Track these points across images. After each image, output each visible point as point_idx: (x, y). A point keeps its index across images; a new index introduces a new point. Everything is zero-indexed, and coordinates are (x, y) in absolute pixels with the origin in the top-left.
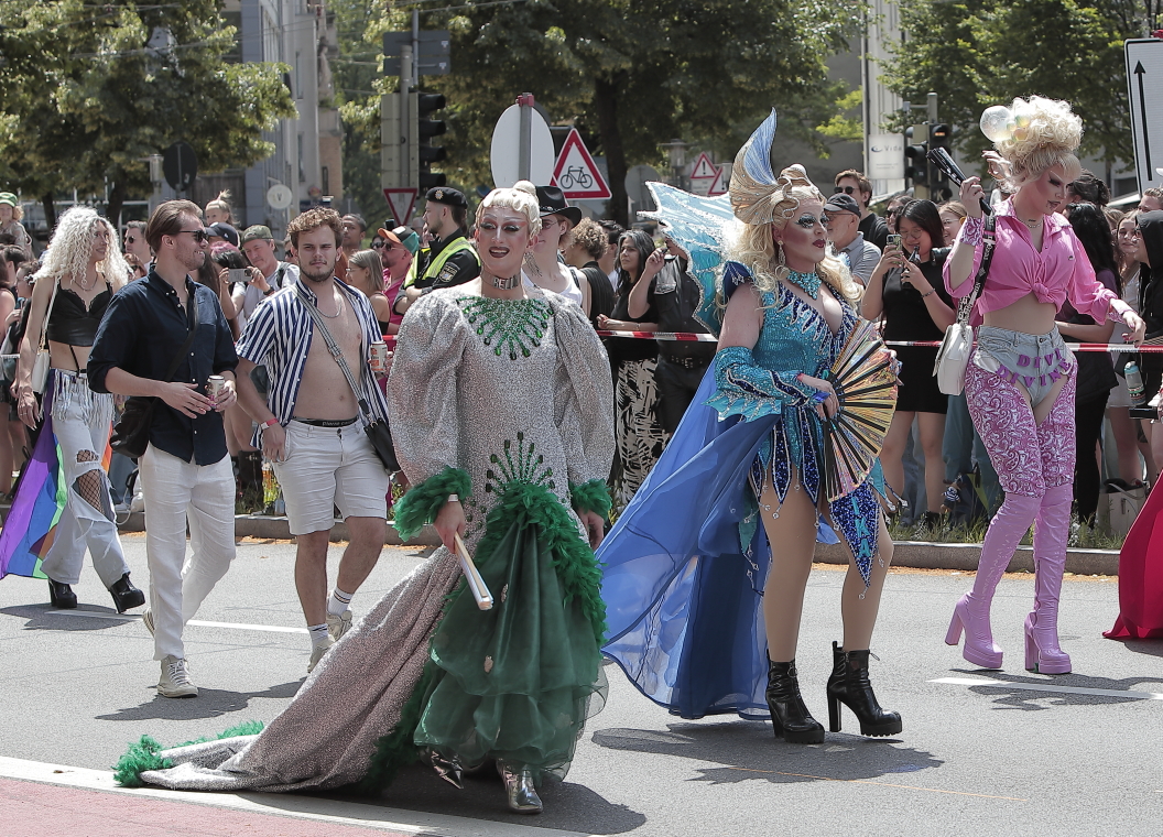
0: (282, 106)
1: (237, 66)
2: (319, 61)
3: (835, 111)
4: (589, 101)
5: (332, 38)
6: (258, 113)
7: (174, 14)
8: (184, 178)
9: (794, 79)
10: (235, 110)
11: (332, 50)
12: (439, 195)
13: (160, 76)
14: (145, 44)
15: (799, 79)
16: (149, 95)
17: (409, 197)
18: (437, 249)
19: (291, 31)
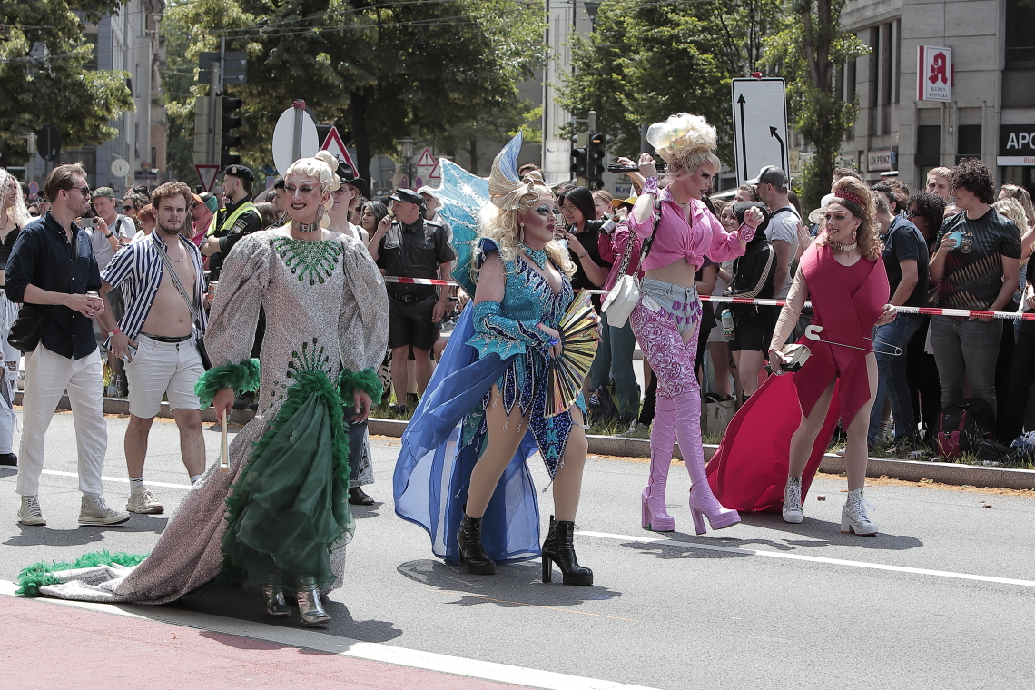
0: (124, 102)
1: (93, 72)
2: (153, 71)
3: (522, 121)
4: (346, 107)
5: (162, 54)
6: (107, 107)
7: (49, 33)
8: (51, 151)
9: (493, 97)
10: (91, 104)
11: (163, 64)
12: (234, 171)
13: (37, 77)
14: (27, 54)
15: (497, 98)
16: (29, 91)
17: (213, 171)
18: (231, 209)
19: (133, 49)
